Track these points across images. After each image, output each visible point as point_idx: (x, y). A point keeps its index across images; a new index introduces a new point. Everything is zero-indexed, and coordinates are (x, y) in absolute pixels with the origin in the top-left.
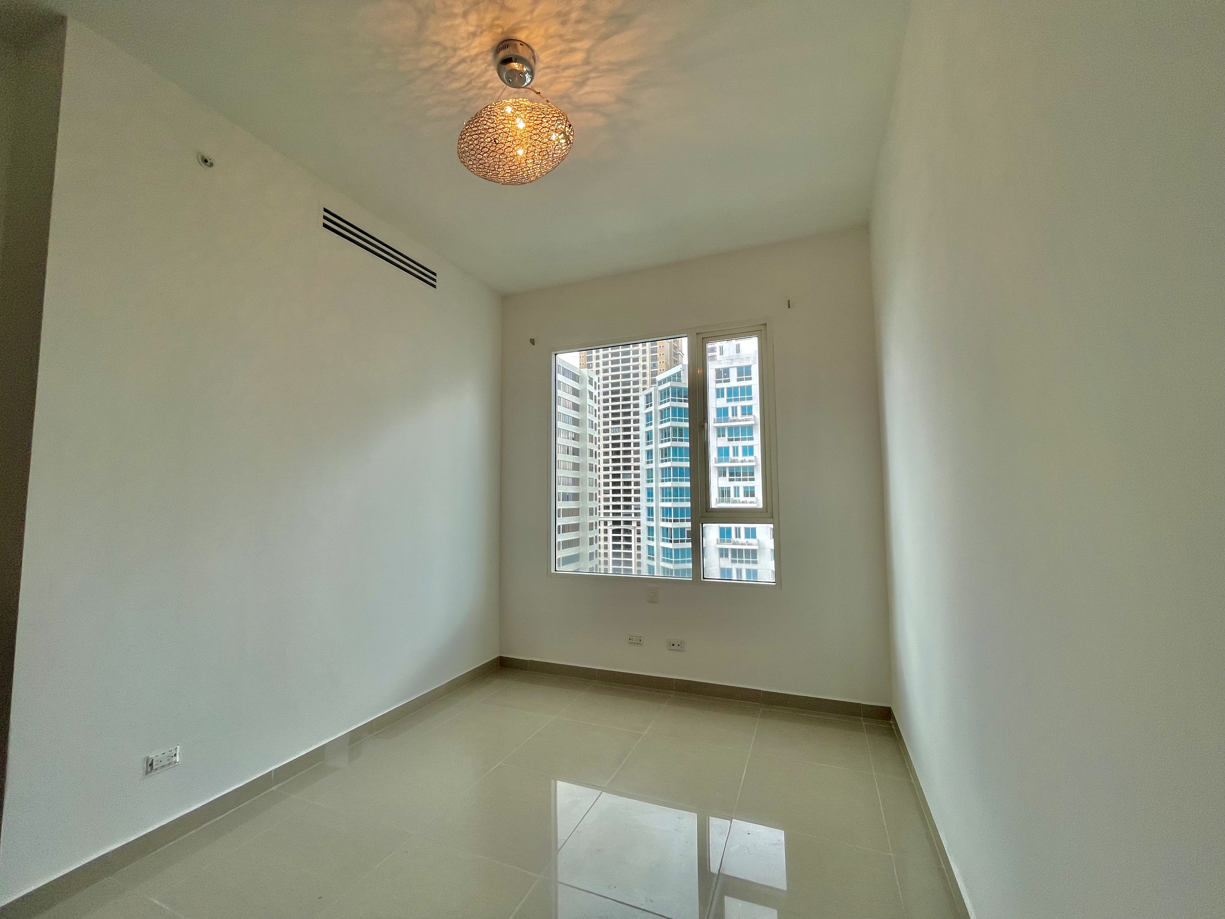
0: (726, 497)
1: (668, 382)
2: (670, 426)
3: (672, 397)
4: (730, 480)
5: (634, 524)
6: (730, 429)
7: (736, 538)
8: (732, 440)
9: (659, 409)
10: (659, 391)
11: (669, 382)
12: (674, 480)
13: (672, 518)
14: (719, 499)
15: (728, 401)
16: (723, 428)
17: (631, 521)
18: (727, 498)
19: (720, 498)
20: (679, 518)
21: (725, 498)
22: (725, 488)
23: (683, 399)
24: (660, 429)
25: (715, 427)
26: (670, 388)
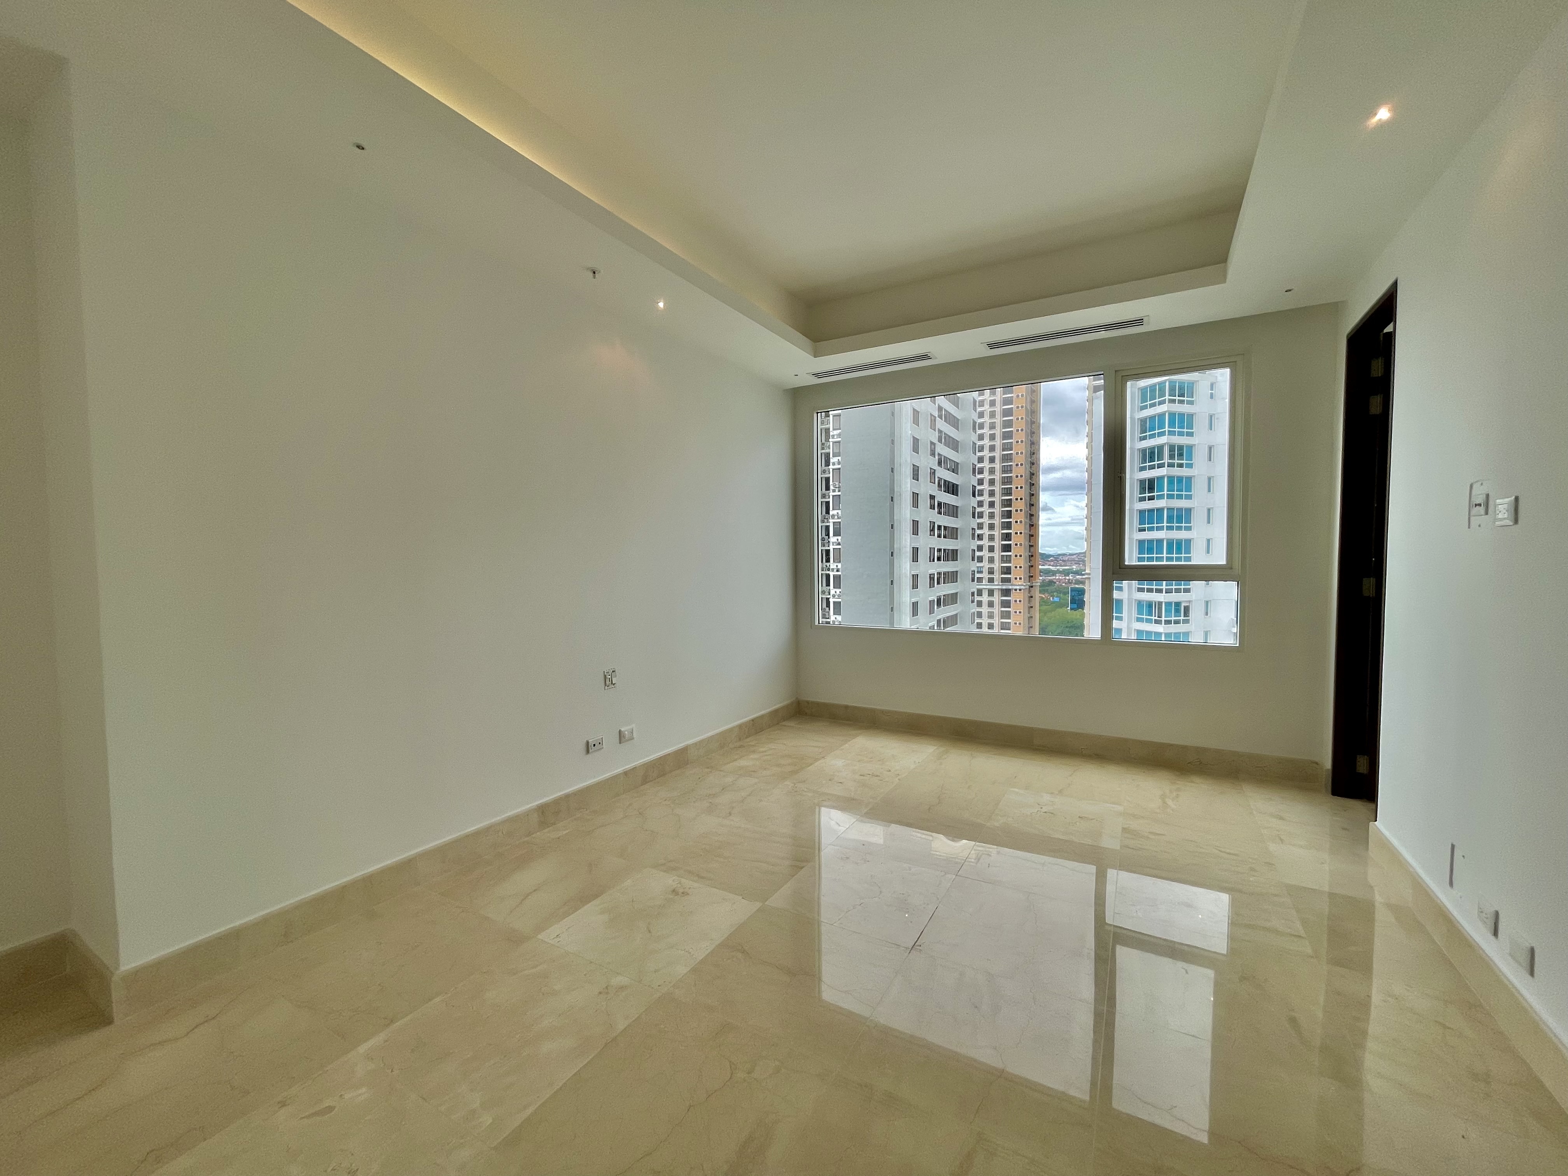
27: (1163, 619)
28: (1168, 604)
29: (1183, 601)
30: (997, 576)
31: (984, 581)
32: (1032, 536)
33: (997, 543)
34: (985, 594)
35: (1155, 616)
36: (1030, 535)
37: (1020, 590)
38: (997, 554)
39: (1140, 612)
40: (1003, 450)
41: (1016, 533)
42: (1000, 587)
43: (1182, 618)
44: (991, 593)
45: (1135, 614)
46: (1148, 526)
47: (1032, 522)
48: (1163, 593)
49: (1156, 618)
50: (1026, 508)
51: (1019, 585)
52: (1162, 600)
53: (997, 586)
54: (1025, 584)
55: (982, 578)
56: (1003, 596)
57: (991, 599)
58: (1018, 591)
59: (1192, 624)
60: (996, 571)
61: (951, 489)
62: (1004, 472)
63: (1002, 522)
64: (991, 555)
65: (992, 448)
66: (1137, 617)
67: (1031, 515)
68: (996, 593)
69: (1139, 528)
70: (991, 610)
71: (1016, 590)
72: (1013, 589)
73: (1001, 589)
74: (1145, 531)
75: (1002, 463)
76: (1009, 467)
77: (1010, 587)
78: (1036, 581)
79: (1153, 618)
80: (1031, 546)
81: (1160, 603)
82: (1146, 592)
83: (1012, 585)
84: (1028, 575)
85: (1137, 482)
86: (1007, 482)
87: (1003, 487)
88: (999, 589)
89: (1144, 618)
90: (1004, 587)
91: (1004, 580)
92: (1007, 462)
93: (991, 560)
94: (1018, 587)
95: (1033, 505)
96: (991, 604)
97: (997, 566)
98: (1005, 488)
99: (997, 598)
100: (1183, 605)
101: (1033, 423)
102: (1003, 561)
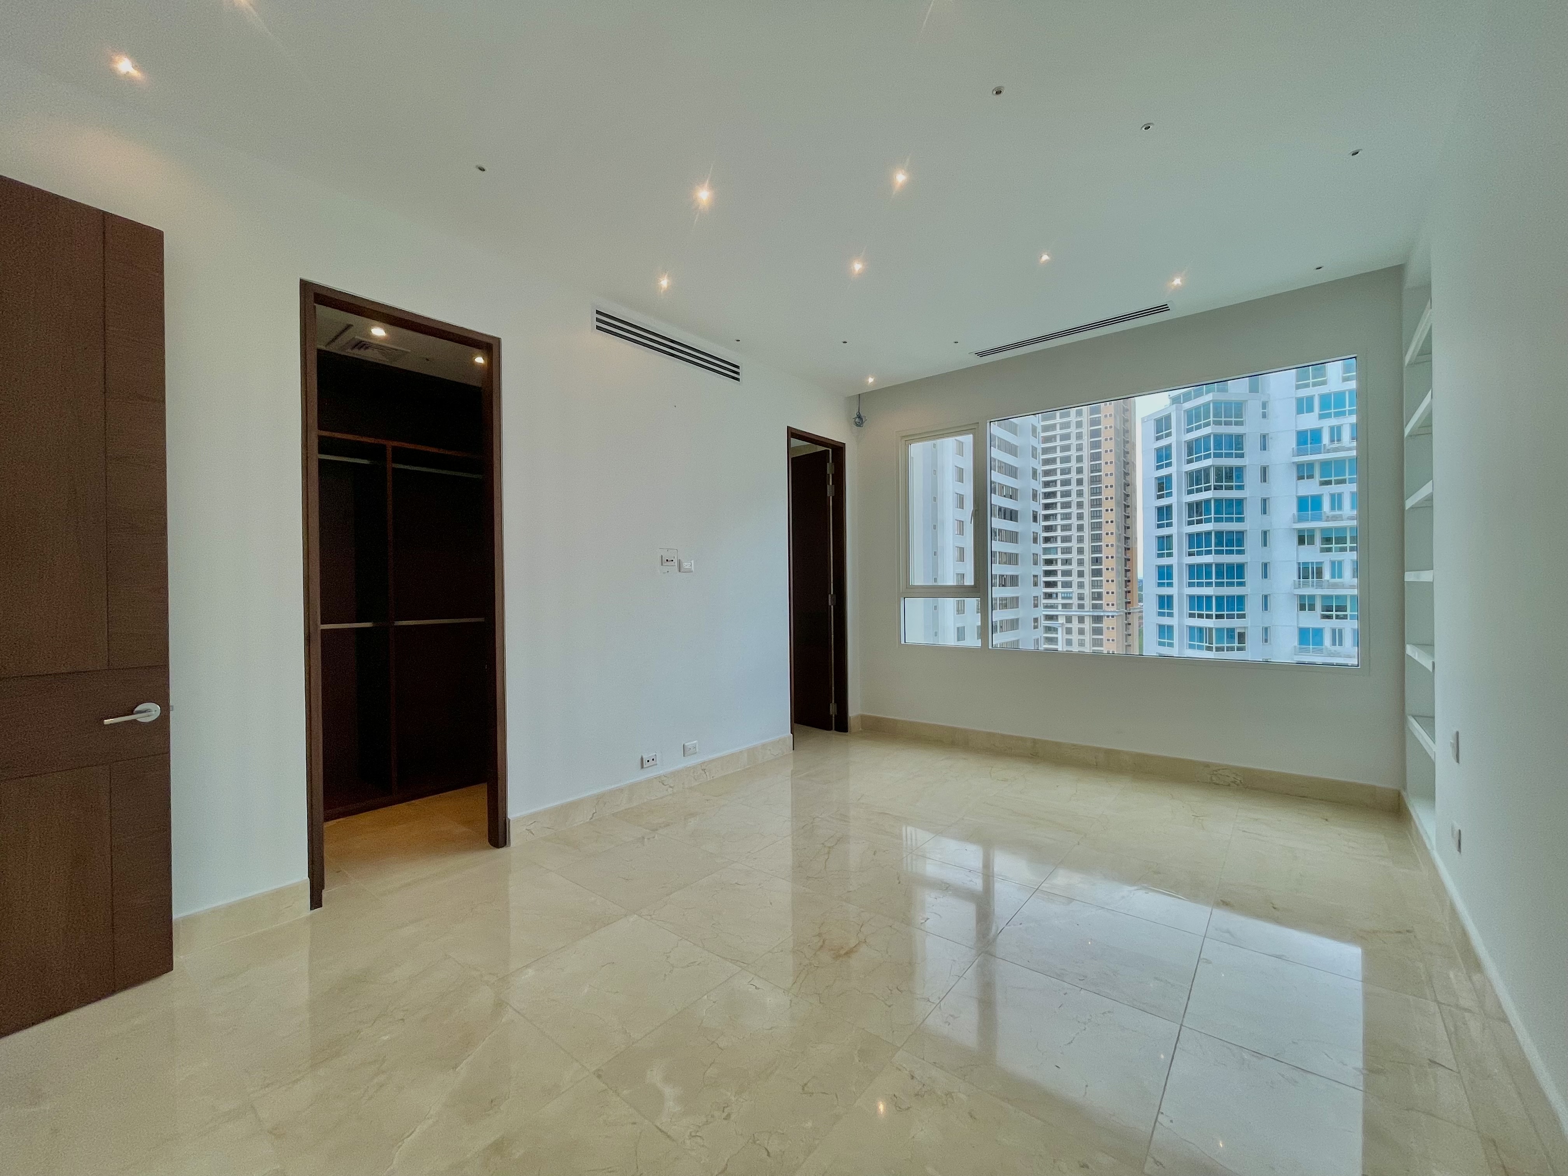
0: (1313, 578)
1: (1206, 394)
2: (1211, 466)
3: (1214, 417)
4: (1324, 550)
5: (1062, 620)
6: (1325, 465)
7: (1333, 645)
8: (1329, 483)
9: (1183, 441)
10: (1184, 411)
11: (1211, 394)
12: (1218, 552)
13: (1214, 613)
14: (1300, 582)
15: (1321, 417)
16: (1311, 465)
17: (1057, 616)
18: (1315, 579)
19: (1301, 580)
20: (1225, 613)
21: (1310, 579)
22: (1312, 563)
23: (1233, 419)
24: (1186, 472)
25: (1293, 463)
26: (1211, 405)
27: (1214, 645)
28: (1219, 630)
29: (1237, 628)
30: (1088, 602)
31: (1073, 608)
32: (1129, 560)
33: (1087, 568)
34: (1075, 620)
35: (1206, 643)
36: (1125, 559)
37: (1113, 617)
38: (1087, 579)
39: (1191, 638)
40: (1091, 473)
41: (1107, 557)
42: (1091, 614)
43: (1236, 645)
44: (1081, 619)
45: (1186, 641)
46: (1197, 550)
47: (1128, 546)
48: (1213, 619)
49: (1207, 645)
50: (1117, 531)
51: (1111, 612)
52: (1212, 626)
53: (1088, 612)
54: (1118, 610)
55: (1072, 603)
56: (1095, 623)
57: (1081, 626)
58: (1110, 617)
59: (1248, 651)
60: (1087, 596)
61: (1008, 515)
62: (1092, 494)
63: (1092, 546)
64: (1081, 580)
65: (1080, 471)
66: (1189, 644)
67: (1127, 538)
68: (1087, 620)
69: (1189, 552)
70: (1081, 637)
71: (1108, 616)
72: (1105, 616)
73: (1093, 616)
74: (1195, 555)
75: (1091, 485)
76: (1098, 490)
77: (1102, 614)
78: (1134, 607)
79: (1204, 644)
80: (1127, 571)
81: (1211, 629)
82: (1196, 618)
83: (1104, 611)
84: (1125, 600)
85: (1185, 506)
86: (1097, 505)
87: (1092, 509)
88: (1090, 616)
89: (1195, 644)
90: (1096, 614)
91: (1095, 607)
92: (1096, 484)
93: (1081, 585)
94: (1110, 614)
95: (1128, 528)
96: (1081, 632)
97: (1087, 591)
98: (1094, 511)
99: (1088, 625)
100: (1237, 631)
101: (1126, 442)
102: (1093, 586)
